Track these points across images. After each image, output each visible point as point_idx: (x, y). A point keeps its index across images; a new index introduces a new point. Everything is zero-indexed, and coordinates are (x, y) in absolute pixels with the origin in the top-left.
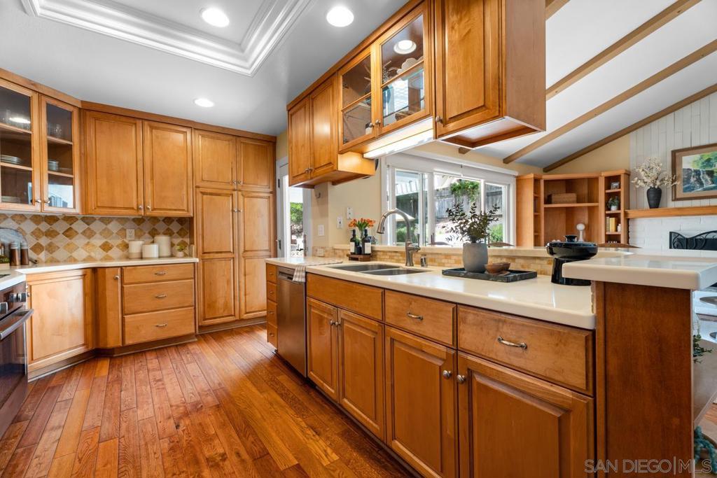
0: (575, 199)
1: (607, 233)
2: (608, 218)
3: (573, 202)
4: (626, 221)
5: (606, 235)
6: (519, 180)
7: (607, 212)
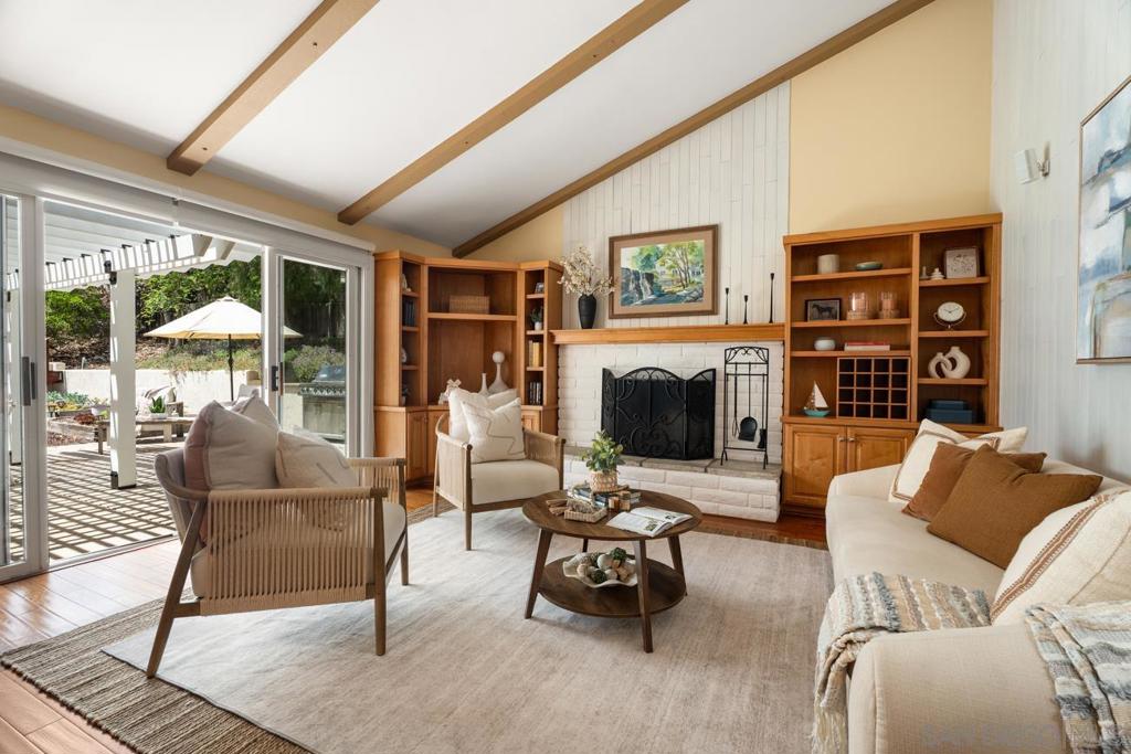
0: (487, 308)
1: (529, 369)
2: (531, 342)
3: (483, 312)
4: (553, 350)
5: (527, 373)
6: (379, 261)
7: (529, 333)
